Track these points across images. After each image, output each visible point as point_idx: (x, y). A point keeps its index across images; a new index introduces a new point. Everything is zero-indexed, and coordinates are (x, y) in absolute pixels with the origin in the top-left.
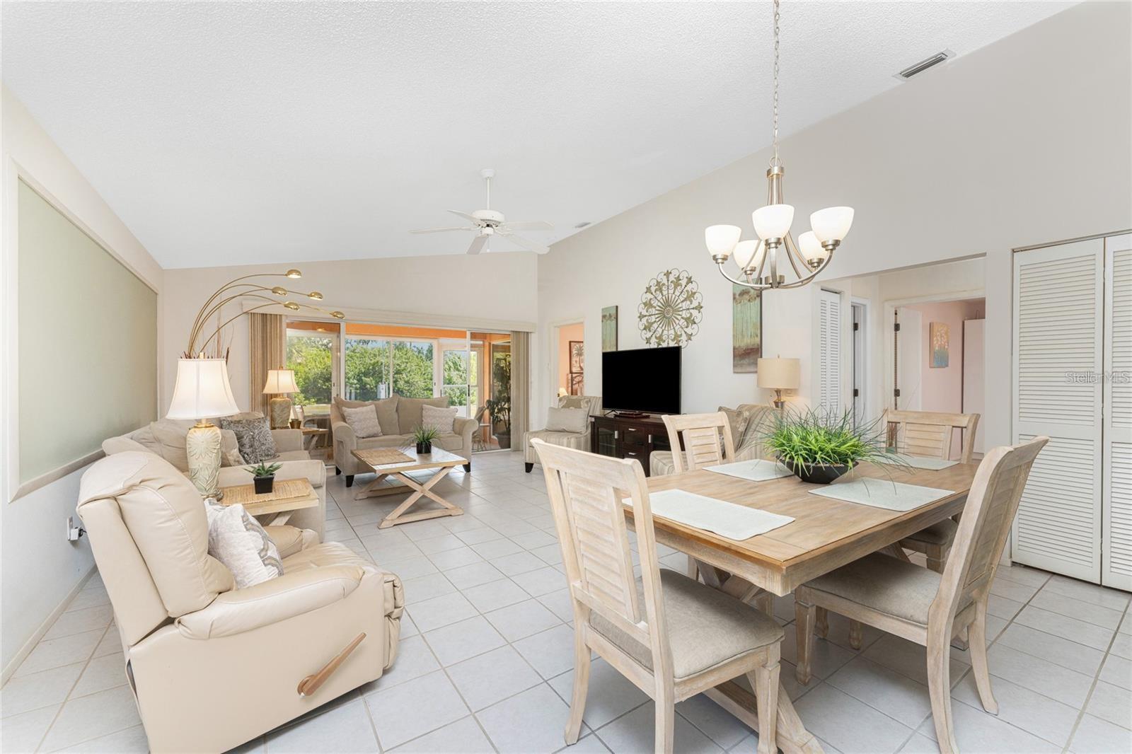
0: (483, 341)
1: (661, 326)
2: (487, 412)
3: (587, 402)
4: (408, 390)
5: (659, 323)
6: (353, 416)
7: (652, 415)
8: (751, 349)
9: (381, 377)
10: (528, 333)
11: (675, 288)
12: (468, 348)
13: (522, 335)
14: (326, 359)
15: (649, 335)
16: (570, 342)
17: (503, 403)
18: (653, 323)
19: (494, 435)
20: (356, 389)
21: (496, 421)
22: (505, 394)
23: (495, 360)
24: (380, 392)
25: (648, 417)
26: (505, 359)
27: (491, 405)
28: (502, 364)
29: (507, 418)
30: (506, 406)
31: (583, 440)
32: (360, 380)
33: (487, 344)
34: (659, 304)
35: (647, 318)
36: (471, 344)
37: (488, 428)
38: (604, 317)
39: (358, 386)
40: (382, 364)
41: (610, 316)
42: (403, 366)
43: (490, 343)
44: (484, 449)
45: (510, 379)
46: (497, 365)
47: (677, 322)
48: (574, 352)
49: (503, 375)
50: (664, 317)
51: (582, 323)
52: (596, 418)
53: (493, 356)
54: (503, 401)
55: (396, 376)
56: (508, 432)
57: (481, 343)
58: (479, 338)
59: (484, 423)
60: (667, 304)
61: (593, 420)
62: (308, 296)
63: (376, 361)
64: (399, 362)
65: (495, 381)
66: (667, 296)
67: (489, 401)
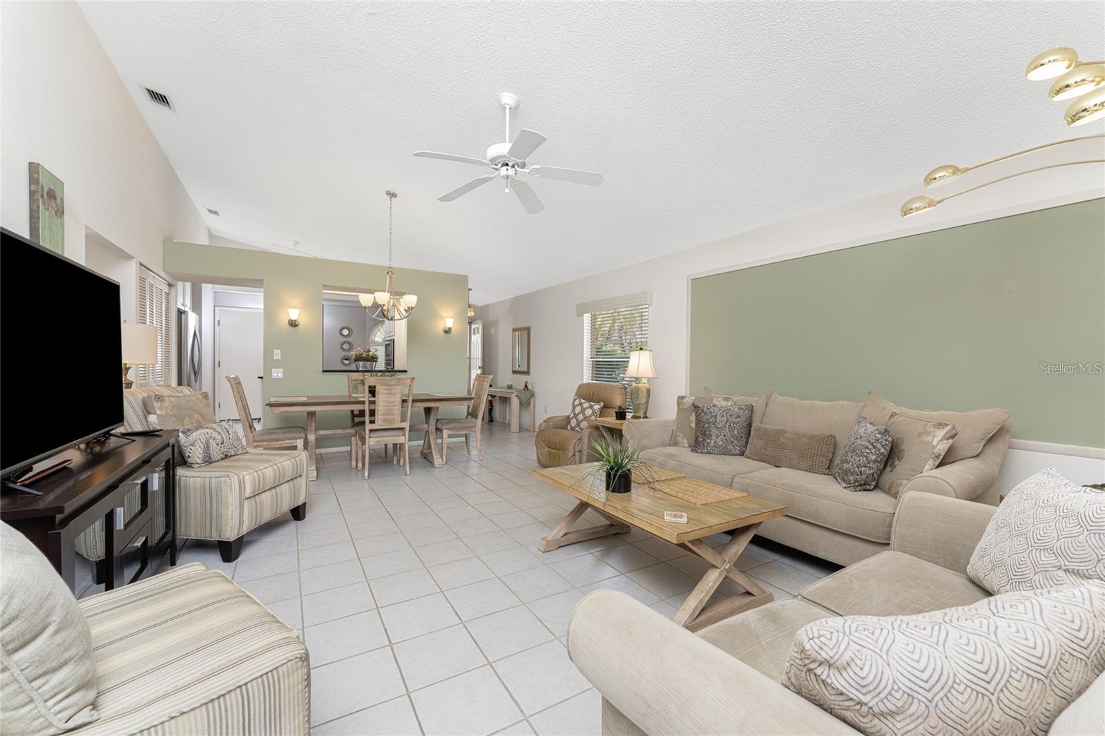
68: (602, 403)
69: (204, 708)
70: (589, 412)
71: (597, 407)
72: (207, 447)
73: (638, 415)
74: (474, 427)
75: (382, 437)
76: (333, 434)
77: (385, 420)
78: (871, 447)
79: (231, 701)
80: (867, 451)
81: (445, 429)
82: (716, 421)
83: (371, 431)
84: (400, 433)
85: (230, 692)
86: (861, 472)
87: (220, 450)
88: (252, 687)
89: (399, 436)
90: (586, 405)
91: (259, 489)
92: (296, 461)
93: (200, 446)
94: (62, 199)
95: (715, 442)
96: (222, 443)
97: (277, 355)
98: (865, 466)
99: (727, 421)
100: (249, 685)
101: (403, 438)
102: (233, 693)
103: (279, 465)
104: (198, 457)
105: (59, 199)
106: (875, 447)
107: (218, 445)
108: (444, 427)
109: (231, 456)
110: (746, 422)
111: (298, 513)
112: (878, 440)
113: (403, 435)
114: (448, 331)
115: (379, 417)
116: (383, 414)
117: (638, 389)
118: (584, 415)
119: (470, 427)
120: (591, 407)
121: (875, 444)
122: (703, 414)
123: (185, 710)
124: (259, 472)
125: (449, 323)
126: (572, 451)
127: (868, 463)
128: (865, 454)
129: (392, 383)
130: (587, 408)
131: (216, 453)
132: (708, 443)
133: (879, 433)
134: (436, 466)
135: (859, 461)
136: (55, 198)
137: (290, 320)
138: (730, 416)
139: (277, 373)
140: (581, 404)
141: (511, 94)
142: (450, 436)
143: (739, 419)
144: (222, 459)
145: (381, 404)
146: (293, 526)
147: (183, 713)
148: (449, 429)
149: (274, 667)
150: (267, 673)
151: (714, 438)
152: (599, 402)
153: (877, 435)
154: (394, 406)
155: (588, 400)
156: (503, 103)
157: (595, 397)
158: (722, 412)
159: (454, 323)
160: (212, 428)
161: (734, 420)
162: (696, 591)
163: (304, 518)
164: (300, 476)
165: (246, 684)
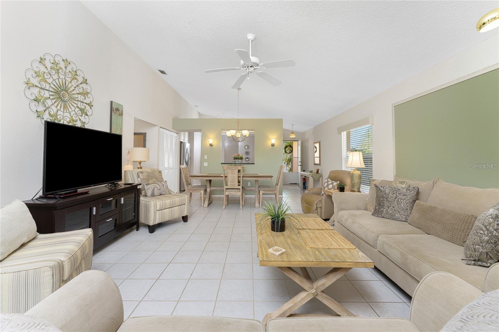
1: (55, 105)
35: (38, 89)
47: (73, 108)
68: (339, 182)
69: (13, 273)
70: (331, 186)
71: (335, 184)
72: (154, 190)
73: (354, 190)
74: (276, 190)
75: (231, 192)
76: (217, 189)
77: (231, 185)
78: (485, 229)
79: (22, 274)
80: (481, 232)
81: (261, 190)
82: (388, 197)
83: (227, 189)
84: (238, 190)
85: (22, 271)
86: (475, 249)
87: (158, 192)
88: (30, 272)
89: (238, 192)
90: (330, 182)
91: (163, 207)
92: (182, 199)
93: (151, 190)
94: (122, 111)
95: (387, 211)
96: (160, 190)
97: (206, 157)
98: (479, 245)
99: (396, 197)
100: (29, 271)
101: (240, 193)
102: (23, 272)
103: (173, 199)
104: (149, 194)
105: (120, 111)
106: (488, 230)
107: (158, 190)
108: (260, 189)
109: (163, 194)
110: (411, 199)
111: (185, 219)
112: (490, 224)
113: (240, 192)
114: (273, 145)
115: (229, 183)
116: (231, 182)
117: (353, 174)
118: (328, 187)
119: (274, 190)
120: (332, 184)
121: (488, 227)
122: (379, 191)
123: (6, 272)
124: (163, 201)
125: (273, 141)
126: (315, 207)
127: (481, 243)
128: (479, 234)
129: (233, 169)
130: (330, 184)
131: (156, 192)
132: (382, 211)
133: (492, 218)
134: (256, 207)
135: (475, 239)
136: (119, 110)
137: (210, 144)
138: (399, 194)
139: (206, 164)
140: (328, 182)
141: (251, 35)
142: (263, 194)
143: (406, 197)
144: (159, 195)
145: (230, 178)
146: (182, 224)
147: (5, 273)
148: (263, 191)
149: (40, 267)
150: (36, 269)
151: (386, 208)
152: (337, 181)
153: (490, 219)
154: (235, 179)
155: (332, 180)
156: (248, 39)
157: (337, 178)
158: (393, 191)
159: (275, 141)
160: (157, 184)
161: (402, 197)
162: (291, 301)
163: (187, 221)
164: (184, 204)
165: (28, 270)
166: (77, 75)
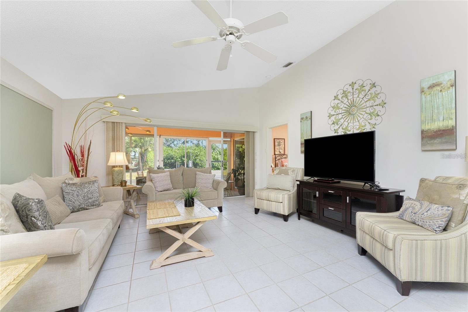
0: (231, 139)
1: (347, 120)
2: (232, 175)
3: (293, 171)
4: (200, 163)
5: (345, 119)
6: (156, 178)
7: (342, 181)
8: (444, 130)
9: (190, 158)
10: (254, 132)
11: (359, 93)
12: (222, 142)
13: (251, 133)
14: (169, 151)
15: (336, 127)
16: (274, 139)
17: (241, 171)
18: (340, 119)
19: (235, 186)
20: (180, 163)
21: (237, 180)
22: (242, 166)
23: (236, 148)
24: (189, 164)
25: (339, 182)
26: (242, 147)
27: (234, 171)
28: (241, 150)
29: (242, 178)
30: (242, 172)
31: (292, 196)
32: (181, 159)
33: (232, 140)
34: (345, 106)
35: (335, 116)
36: (224, 140)
37: (233, 183)
38: (302, 119)
39: (181, 161)
40: (190, 152)
41: (307, 118)
42: (199, 153)
43: (234, 140)
44: (231, 195)
45: (244, 158)
46: (238, 150)
47: (361, 116)
48: (276, 144)
49: (241, 156)
50: (350, 114)
51: (286, 125)
52: (300, 182)
53: (235, 146)
54: (241, 169)
55: (196, 157)
56: (244, 186)
57: (229, 139)
58: (229, 137)
59: (231, 181)
60: (352, 105)
61: (298, 183)
62: (131, 109)
63: (188, 151)
64: (197, 152)
65: (236, 158)
66: (352, 100)
67: (233, 170)
166: (377, 98)
